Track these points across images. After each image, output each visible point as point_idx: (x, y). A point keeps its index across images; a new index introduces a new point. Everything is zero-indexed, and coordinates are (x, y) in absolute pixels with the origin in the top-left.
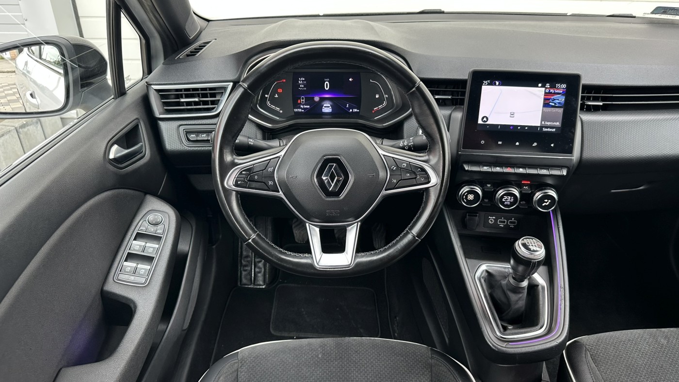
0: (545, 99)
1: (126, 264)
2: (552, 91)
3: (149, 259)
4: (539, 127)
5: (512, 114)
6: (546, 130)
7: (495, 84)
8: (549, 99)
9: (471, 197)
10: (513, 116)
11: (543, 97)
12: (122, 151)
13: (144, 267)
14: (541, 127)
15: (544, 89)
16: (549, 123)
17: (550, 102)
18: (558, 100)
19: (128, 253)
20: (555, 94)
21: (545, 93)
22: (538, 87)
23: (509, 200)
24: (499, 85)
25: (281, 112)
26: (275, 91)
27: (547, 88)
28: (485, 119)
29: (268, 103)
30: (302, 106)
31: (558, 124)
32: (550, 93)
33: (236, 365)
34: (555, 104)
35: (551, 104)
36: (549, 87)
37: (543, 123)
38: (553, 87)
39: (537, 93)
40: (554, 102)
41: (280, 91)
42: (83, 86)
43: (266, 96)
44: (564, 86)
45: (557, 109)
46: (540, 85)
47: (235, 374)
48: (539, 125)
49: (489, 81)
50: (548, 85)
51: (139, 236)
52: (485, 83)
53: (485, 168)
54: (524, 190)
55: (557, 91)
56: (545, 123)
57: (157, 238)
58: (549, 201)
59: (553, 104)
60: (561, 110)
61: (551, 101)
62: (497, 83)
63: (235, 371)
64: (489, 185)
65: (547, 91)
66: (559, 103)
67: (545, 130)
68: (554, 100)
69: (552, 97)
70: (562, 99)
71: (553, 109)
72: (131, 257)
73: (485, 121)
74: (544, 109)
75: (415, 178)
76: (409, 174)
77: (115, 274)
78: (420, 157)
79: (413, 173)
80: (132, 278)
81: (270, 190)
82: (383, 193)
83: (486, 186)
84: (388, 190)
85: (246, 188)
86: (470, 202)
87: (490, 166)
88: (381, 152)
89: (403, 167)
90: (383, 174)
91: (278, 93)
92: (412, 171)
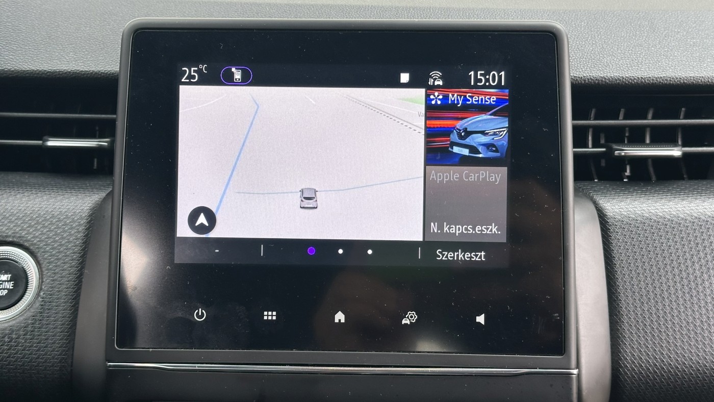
0: (431, 134)
2: (453, 97)
4: (417, 244)
5: (308, 199)
6: (450, 256)
7: (229, 80)
8: (447, 132)
10: (307, 203)
11: (421, 123)
14: (429, 246)
15: (422, 91)
16: (456, 230)
17: (453, 144)
18: (483, 133)
21: (431, 110)
22: (397, 84)
24: (245, 81)
27: (434, 88)
28: (202, 220)
31: (494, 231)
32: (447, 107)
34: (473, 149)
35: (456, 150)
36: (441, 83)
37: (434, 227)
38: (454, 81)
39: (400, 110)
40: (468, 141)
44: (500, 77)
45: (483, 172)
46: (405, 78)
48: (419, 238)
49: (203, 67)
50: (435, 78)
52: (191, 77)
55: (475, 100)
56: (441, 227)
59: (466, 152)
60: (498, 176)
61: (454, 137)
62: (238, 75)
66: (488, 146)
67: (442, 256)
68: (469, 133)
69: (460, 124)
70: (497, 130)
71: (466, 170)
73: (202, 224)
74: (433, 170)
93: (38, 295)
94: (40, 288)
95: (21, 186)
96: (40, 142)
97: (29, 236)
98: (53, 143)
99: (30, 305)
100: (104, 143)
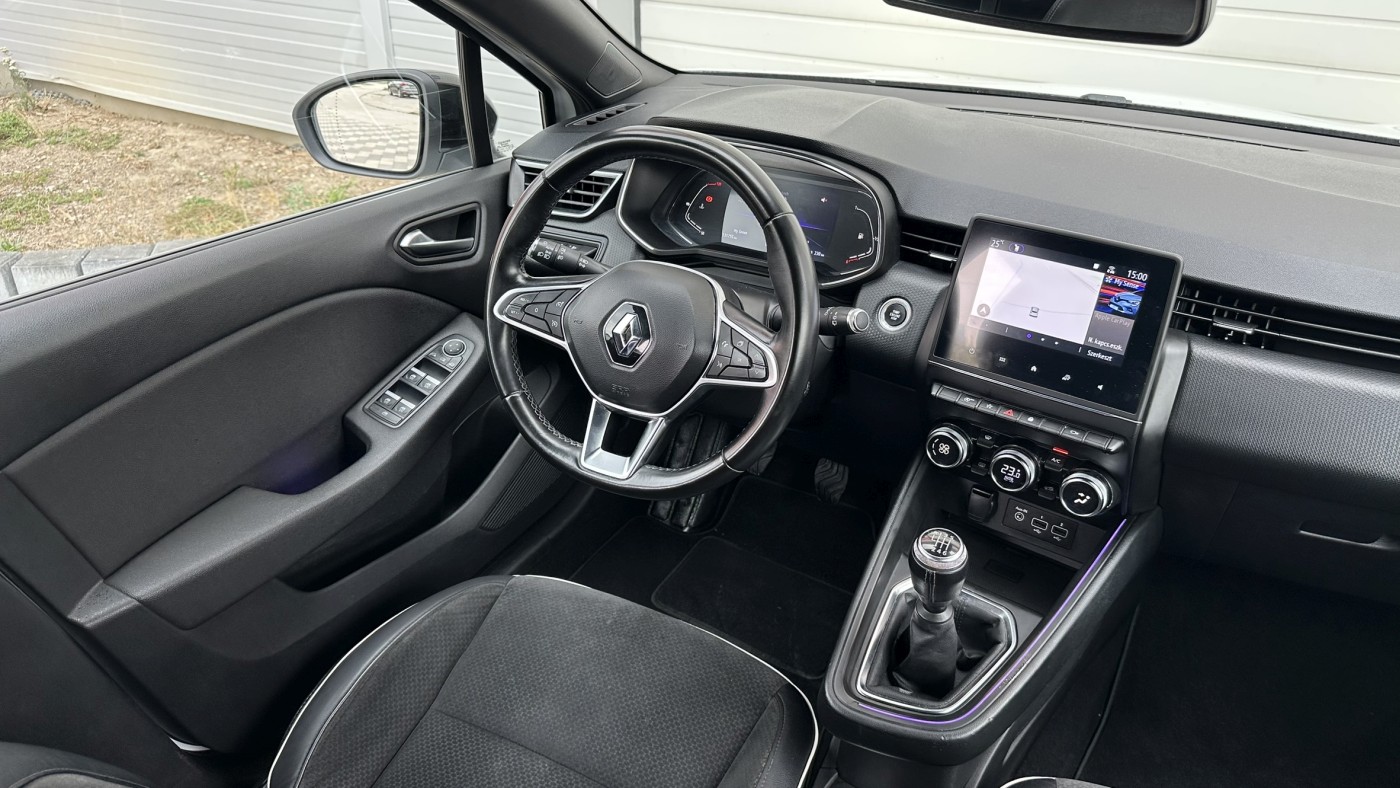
0: (1102, 295)
1: (389, 393)
2: (1118, 281)
3: (418, 396)
4: (1080, 345)
5: (1034, 312)
6: (1094, 355)
7: (1013, 249)
8: (1109, 297)
9: (945, 449)
10: (1033, 314)
11: (1098, 289)
12: (426, 241)
13: (409, 405)
14: (1086, 348)
15: (1103, 275)
16: (1101, 344)
17: (1111, 303)
18: (1127, 301)
19: (399, 382)
20: (1123, 288)
21: (1104, 283)
22: (1091, 268)
23: (1012, 474)
24: (1019, 252)
25: (703, 233)
26: (701, 199)
27: (1110, 274)
28: (984, 310)
29: (687, 217)
30: (735, 230)
32: (1113, 285)
33: (498, 590)
34: (1120, 308)
35: (1111, 306)
36: (1113, 272)
37: (1090, 340)
38: (1121, 273)
39: (1090, 281)
40: (1118, 303)
41: (709, 199)
42: (444, 145)
43: (688, 204)
44: (1144, 277)
45: (1122, 320)
46: (1096, 266)
47: (490, 601)
48: (1082, 343)
49: (1002, 241)
50: (1112, 270)
51: (427, 364)
52: (996, 244)
53: (967, 400)
54: (1050, 465)
55: (1128, 285)
56: (1094, 340)
57: (443, 373)
58: (1088, 497)
59: (1116, 308)
60: (1130, 323)
61: (1112, 300)
63: (491, 597)
64: (988, 438)
65: (1109, 280)
66: (1128, 308)
67: (1091, 354)
68: (1120, 300)
69: (1116, 294)
70: (1135, 301)
71: (1114, 316)
72: (401, 387)
73: (983, 312)
74: (1098, 313)
75: (748, 368)
76: (741, 359)
77: (368, 402)
78: (767, 336)
79: (747, 359)
80: (386, 413)
81: (551, 334)
82: (702, 380)
83: (981, 439)
84: (708, 376)
85: (520, 322)
86: (940, 457)
87: (977, 399)
88: (721, 316)
89: (737, 346)
90: (703, 350)
91: (706, 203)
92: (747, 355)
93: (909, 323)
94: (910, 321)
95: (915, 272)
96: (927, 252)
97: (912, 297)
98: (932, 255)
99: (905, 326)
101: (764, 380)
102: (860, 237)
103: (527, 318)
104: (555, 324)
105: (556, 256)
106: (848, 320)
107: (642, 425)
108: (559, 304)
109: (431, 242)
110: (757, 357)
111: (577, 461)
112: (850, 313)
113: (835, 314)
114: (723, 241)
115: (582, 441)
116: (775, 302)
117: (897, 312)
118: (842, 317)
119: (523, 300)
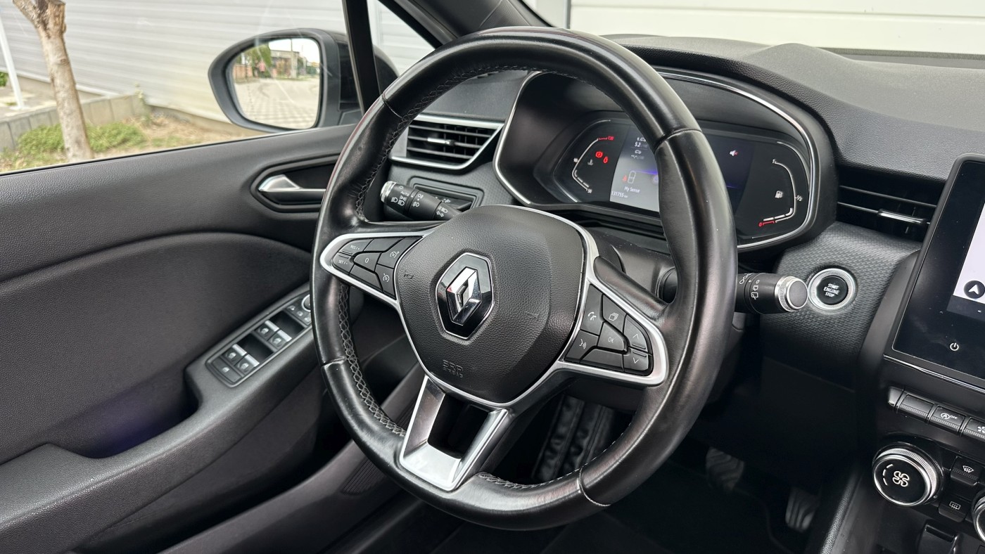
1: (236, 347)
3: (265, 353)
9: (902, 479)
12: (290, 187)
13: (253, 362)
19: (249, 336)
25: (590, 191)
26: (591, 155)
28: (975, 289)
29: (574, 173)
30: (626, 188)
41: (599, 155)
43: (575, 160)
51: (282, 318)
53: (946, 416)
57: (296, 328)
64: (967, 470)
72: (251, 342)
73: (974, 292)
75: (623, 353)
76: (613, 339)
77: (211, 357)
78: (652, 307)
79: (621, 340)
80: (227, 369)
81: (382, 290)
82: (559, 364)
83: (955, 470)
84: (567, 360)
85: (349, 274)
86: (894, 489)
87: (962, 417)
88: (590, 277)
89: (609, 319)
90: (561, 322)
91: (596, 160)
92: (622, 334)
93: (852, 302)
94: (854, 299)
95: (858, 235)
96: (877, 212)
97: (856, 267)
98: (884, 214)
99: (846, 307)
100: (919, 221)
101: (647, 373)
102: (779, 195)
103: (356, 270)
104: (386, 278)
105: (412, 202)
106: (777, 292)
107: (481, 415)
108: (394, 254)
109: (296, 189)
110: (638, 339)
111: (396, 457)
112: (780, 282)
113: (757, 284)
114: (611, 200)
115: (406, 429)
116: (669, 263)
117: (834, 287)
118: (768, 289)
119: (353, 248)
